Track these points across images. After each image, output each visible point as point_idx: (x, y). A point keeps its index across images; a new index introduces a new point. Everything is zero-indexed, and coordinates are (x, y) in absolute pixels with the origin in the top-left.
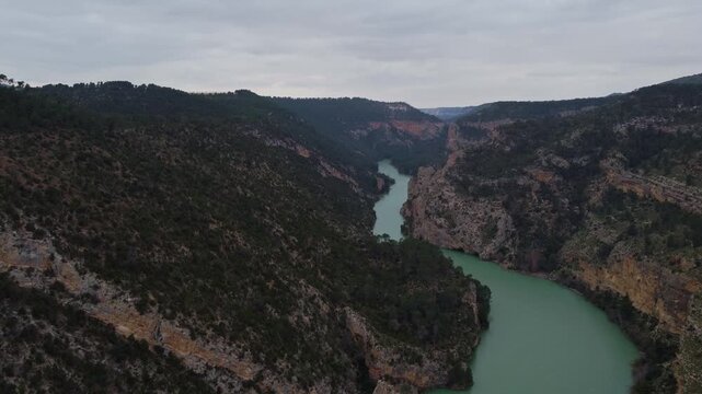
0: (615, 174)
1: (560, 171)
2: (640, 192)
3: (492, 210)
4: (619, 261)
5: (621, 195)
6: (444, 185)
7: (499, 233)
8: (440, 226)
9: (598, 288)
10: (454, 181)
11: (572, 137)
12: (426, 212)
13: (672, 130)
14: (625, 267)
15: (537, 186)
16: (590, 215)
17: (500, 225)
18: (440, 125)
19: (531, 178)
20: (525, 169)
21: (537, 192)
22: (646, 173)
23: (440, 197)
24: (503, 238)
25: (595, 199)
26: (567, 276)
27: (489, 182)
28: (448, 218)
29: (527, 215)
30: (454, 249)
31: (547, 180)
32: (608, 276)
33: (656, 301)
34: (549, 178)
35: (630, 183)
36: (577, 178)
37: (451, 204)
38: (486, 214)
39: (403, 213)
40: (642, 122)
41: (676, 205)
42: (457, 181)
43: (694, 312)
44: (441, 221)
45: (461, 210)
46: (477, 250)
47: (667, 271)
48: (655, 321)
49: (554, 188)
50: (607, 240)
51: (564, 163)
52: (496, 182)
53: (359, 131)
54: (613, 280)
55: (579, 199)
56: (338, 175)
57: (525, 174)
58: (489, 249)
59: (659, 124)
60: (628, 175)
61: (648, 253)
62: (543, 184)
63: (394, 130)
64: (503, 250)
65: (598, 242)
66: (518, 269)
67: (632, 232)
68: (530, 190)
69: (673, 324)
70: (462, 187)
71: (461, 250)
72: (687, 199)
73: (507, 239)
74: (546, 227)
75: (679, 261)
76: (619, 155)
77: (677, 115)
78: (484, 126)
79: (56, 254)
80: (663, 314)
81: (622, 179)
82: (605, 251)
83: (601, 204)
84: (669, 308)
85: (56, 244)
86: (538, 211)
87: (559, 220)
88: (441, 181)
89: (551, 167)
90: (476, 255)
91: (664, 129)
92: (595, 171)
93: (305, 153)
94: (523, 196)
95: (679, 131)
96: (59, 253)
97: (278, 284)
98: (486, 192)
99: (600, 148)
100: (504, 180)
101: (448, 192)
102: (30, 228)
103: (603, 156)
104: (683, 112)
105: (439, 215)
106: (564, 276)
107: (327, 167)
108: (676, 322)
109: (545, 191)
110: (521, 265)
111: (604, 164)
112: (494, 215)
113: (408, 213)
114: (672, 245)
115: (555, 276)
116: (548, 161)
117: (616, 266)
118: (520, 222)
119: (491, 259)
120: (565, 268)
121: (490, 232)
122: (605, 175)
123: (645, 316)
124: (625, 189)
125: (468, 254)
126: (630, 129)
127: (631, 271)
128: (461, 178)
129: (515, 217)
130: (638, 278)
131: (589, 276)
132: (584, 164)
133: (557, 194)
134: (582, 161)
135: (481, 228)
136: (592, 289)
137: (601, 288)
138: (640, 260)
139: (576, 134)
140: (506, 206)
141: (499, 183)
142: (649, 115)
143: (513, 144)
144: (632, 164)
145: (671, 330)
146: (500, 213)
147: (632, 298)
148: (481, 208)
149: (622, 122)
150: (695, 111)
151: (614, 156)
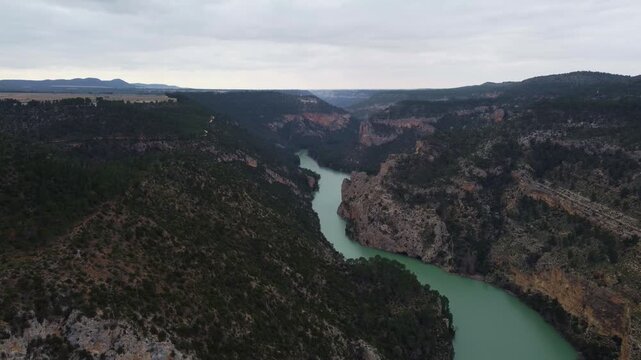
0: (526, 183)
1: (480, 181)
2: (549, 201)
3: (428, 217)
4: (548, 270)
5: (533, 202)
6: (382, 192)
7: (437, 238)
8: (385, 232)
9: (529, 290)
10: (390, 189)
11: (486, 148)
12: (369, 217)
13: (566, 144)
14: (553, 275)
15: (462, 194)
16: (509, 220)
17: (437, 231)
18: (347, 116)
19: (458, 187)
20: (452, 180)
21: (463, 199)
22: (553, 186)
23: (380, 204)
24: (440, 243)
25: (511, 205)
26: (500, 279)
27: (422, 191)
28: (390, 224)
29: (457, 221)
30: (398, 253)
31: (470, 189)
32: (537, 281)
33: (584, 307)
34: (471, 187)
35: (539, 192)
36: (495, 186)
37: (391, 211)
38: (423, 220)
39: (341, 213)
40: (541, 135)
41: (584, 219)
42: (392, 188)
43: (634, 332)
44: (384, 227)
45: (400, 217)
46: (420, 254)
47: (592, 284)
48: (585, 324)
49: (476, 195)
50: (533, 249)
51: (483, 173)
52: (428, 191)
53: (276, 124)
54: (542, 285)
55: (498, 206)
56: (281, 180)
57: (452, 183)
58: (430, 253)
59: (554, 137)
60: (537, 185)
61: (573, 265)
62: (468, 193)
63: (306, 121)
64: (441, 254)
65: (524, 250)
66: (456, 272)
67: (552, 242)
68: (457, 198)
69: (601, 328)
70: (398, 195)
71: (404, 254)
72: (594, 215)
73: (444, 244)
74: (474, 231)
75: (602, 276)
76: (527, 166)
77: (569, 130)
78: (392, 123)
79: (176, 352)
80: (591, 320)
81: (531, 188)
82: (533, 260)
83: (518, 211)
84: (598, 314)
85: (174, 342)
86: (465, 216)
87: (484, 226)
88: (378, 188)
89: (472, 178)
90: (419, 258)
91: (560, 142)
92: (508, 180)
93: (253, 164)
94: (452, 203)
95: (572, 146)
96: (178, 350)
97: (314, 332)
98: (419, 200)
99: (509, 159)
100: (435, 189)
101: (387, 199)
102: (154, 331)
103: (513, 167)
104: (573, 127)
105: (382, 222)
106: (499, 279)
107: (271, 173)
108: (604, 326)
109: (469, 198)
110: (460, 268)
111: (516, 174)
112: (431, 221)
113: (347, 215)
114: (592, 259)
115: (491, 278)
116: (470, 172)
117: (545, 274)
118: (452, 227)
119: (433, 262)
120: (498, 271)
121: (429, 238)
122: (517, 183)
123: (576, 319)
124: (535, 196)
125: (411, 257)
126: (532, 142)
127: (559, 279)
128: (395, 186)
129: (447, 223)
130: (567, 286)
131: (519, 279)
132: (498, 173)
133: (480, 201)
134: (497, 171)
135: (421, 234)
136: (525, 291)
137: (532, 290)
138: (567, 271)
139: (488, 146)
140: (439, 213)
141: (431, 192)
142: (546, 129)
143: (436, 154)
144: (538, 175)
145: (600, 332)
146: (434, 219)
147: (560, 301)
148: (418, 214)
149: (524, 135)
150: (582, 127)
151: (524, 168)
